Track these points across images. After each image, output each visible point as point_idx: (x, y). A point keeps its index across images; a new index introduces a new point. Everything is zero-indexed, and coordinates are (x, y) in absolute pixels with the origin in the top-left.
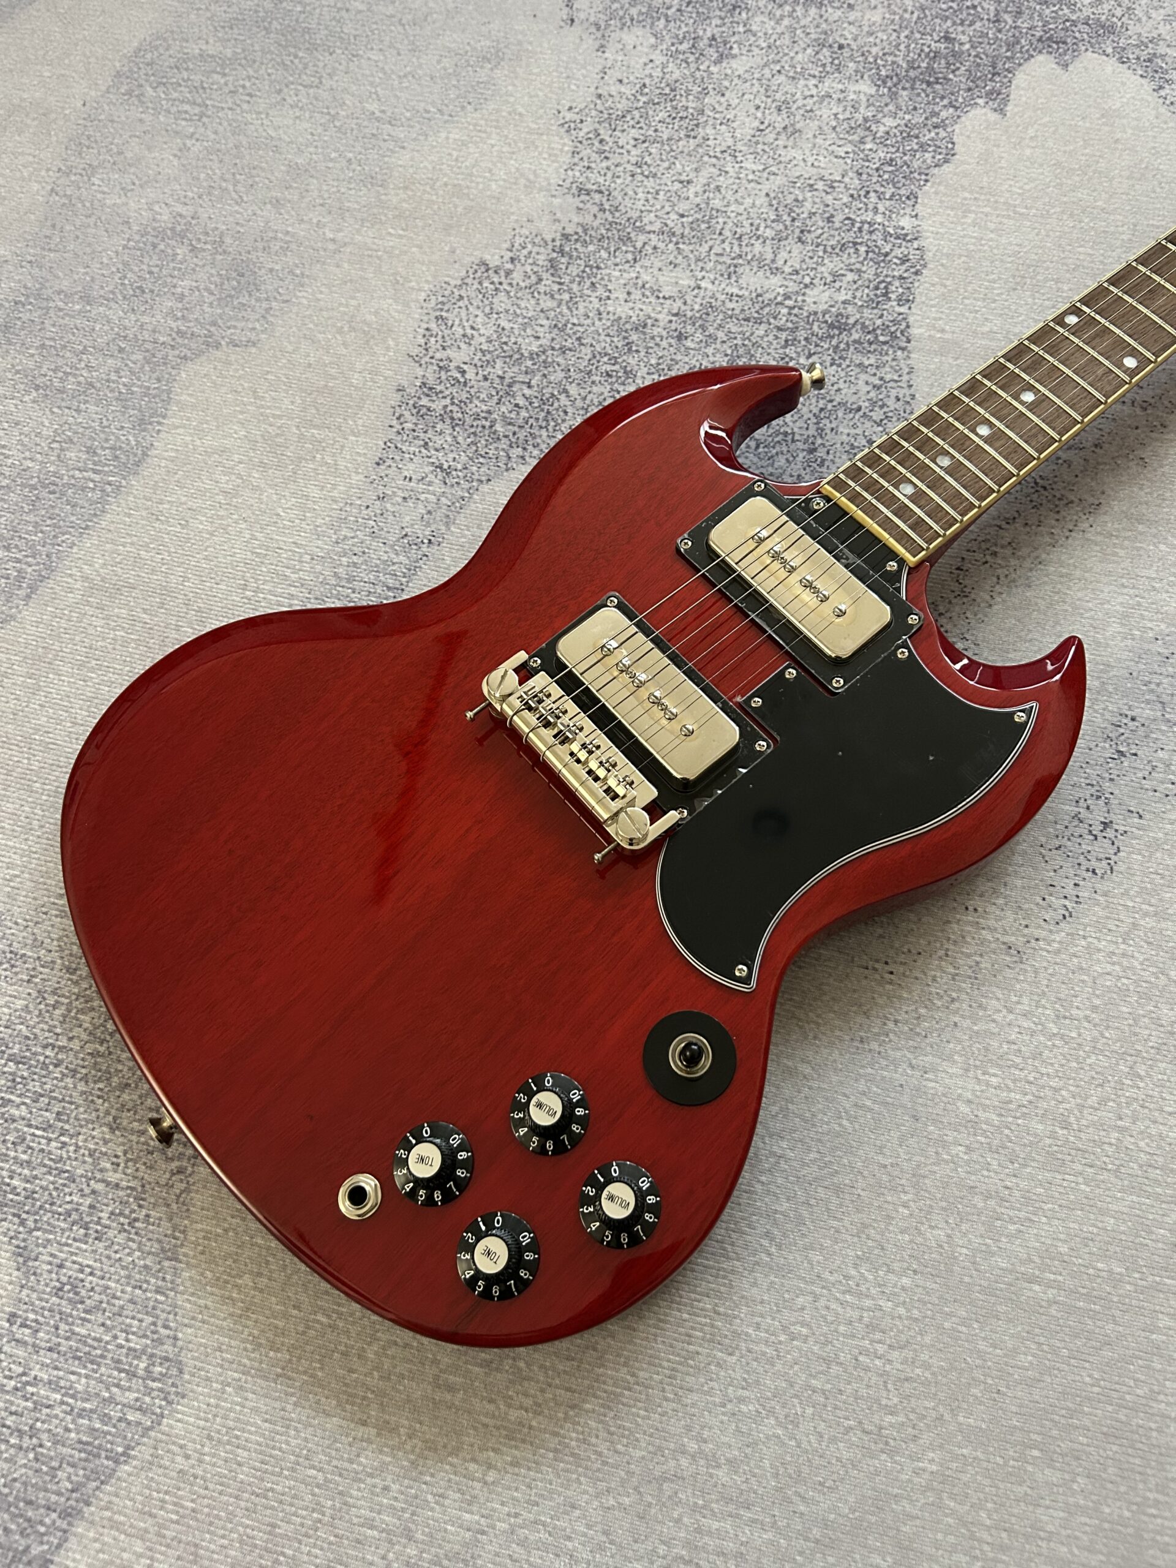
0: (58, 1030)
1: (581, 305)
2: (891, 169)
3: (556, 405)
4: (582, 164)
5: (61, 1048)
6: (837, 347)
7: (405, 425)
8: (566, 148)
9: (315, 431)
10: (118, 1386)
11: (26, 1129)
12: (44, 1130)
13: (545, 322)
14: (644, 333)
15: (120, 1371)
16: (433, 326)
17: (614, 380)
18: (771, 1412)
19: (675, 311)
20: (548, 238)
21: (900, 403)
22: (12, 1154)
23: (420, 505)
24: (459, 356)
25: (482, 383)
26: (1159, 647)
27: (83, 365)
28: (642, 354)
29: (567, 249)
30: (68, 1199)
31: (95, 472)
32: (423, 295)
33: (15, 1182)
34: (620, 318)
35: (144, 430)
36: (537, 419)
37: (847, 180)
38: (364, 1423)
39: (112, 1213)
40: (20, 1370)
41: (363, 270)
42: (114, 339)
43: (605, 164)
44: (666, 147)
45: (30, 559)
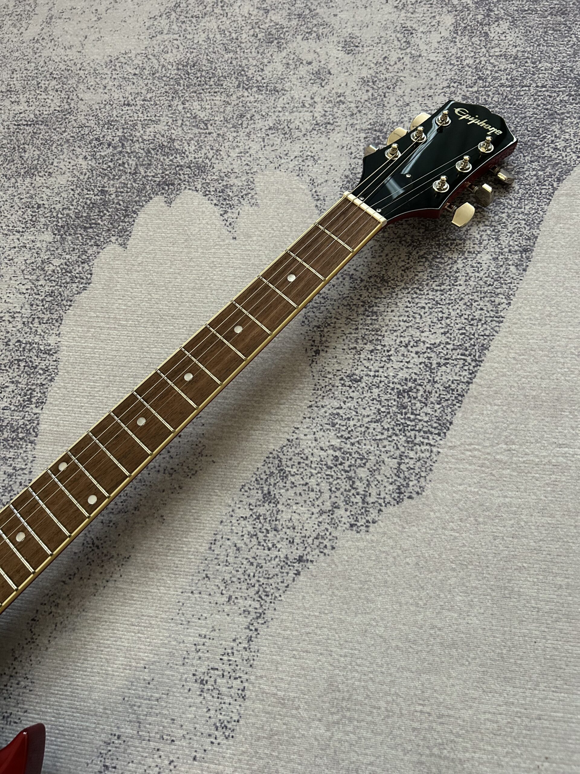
2: (50, 299)
21: (22, 487)
26: (145, 674)
37: (23, 310)
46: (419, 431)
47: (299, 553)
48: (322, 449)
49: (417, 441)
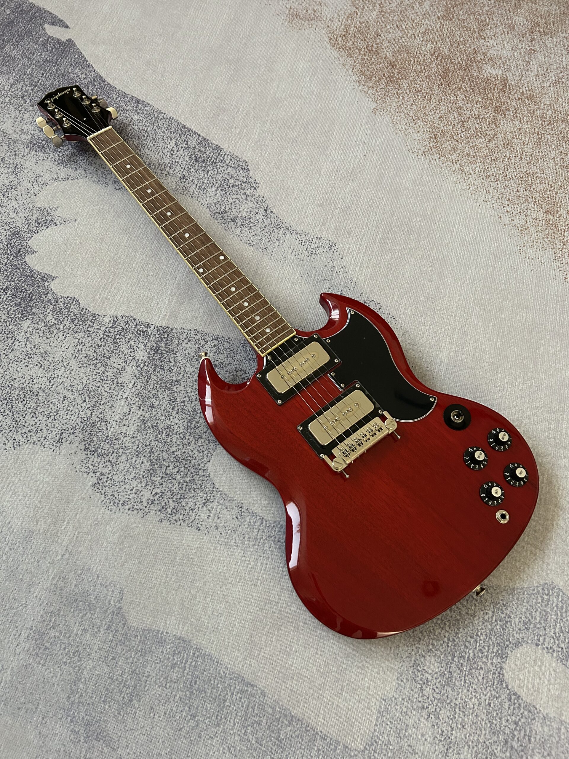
0: (442, 642)
1: (127, 444)
2: (76, 321)
3: (179, 456)
4: (42, 441)
5: (449, 640)
6: (167, 352)
7: (181, 518)
8: (30, 447)
9: (178, 558)
10: (552, 604)
11: (477, 649)
12: (477, 642)
13: (134, 460)
14: (148, 420)
15: (548, 604)
16: (127, 507)
17: (170, 433)
18: (536, 413)
19: (138, 408)
20: (85, 457)
21: (198, 334)
22: (486, 653)
23: (222, 512)
24: (147, 495)
25: (164, 486)
26: (305, 277)
27: (120, 678)
28: (159, 422)
29: (93, 449)
30: (499, 630)
31: (186, 662)
32: (108, 512)
33: (495, 650)
34: (137, 429)
35: (165, 640)
36: (186, 464)
37: (79, 337)
38: (553, 525)
39: (502, 613)
40: (552, 639)
41: (85, 541)
42: (106, 663)
43: (45, 431)
44: (41, 405)
45: (232, 688)
46: (217, 157)
47: (263, 210)
48: (216, 195)
49: (221, 158)
